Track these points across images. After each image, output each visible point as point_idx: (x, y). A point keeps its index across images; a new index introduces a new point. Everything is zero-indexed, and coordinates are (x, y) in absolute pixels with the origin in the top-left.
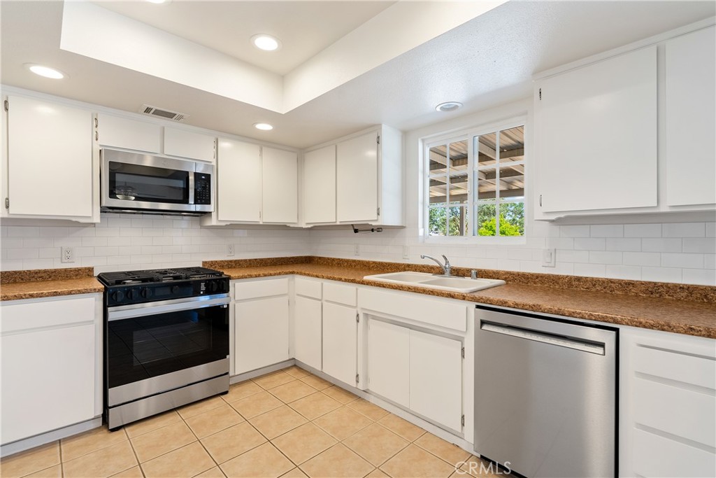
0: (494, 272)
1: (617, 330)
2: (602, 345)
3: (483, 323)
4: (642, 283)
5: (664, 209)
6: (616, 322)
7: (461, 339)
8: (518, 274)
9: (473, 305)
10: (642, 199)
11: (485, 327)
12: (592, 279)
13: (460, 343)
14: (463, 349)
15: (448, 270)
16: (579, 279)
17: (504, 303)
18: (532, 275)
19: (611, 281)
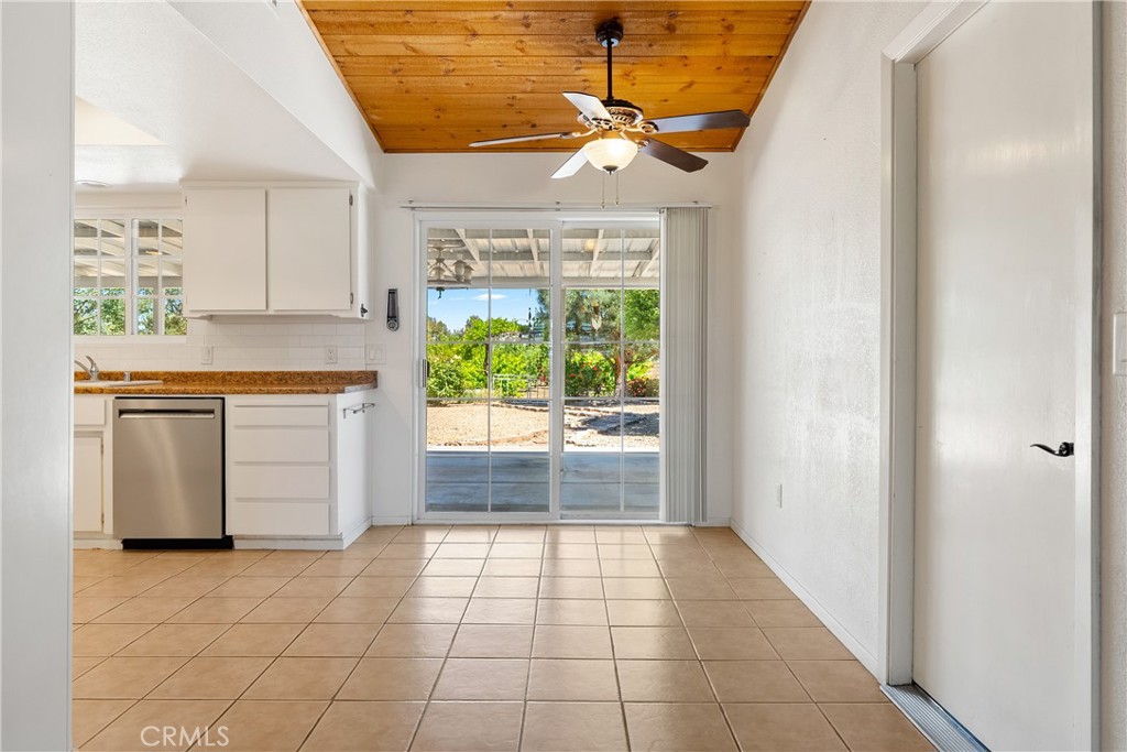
0: (152, 374)
1: (223, 399)
2: (212, 412)
3: (122, 412)
4: (275, 373)
5: (271, 312)
6: (222, 393)
7: (99, 434)
8: (178, 374)
9: (112, 397)
10: (255, 304)
11: (124, 416)
12: (241, 373)
13: (99, 439)
14: (102, 446)
15: (95, 375)
16: (231, 374)
17: (140, 391)
18: (191, 373)
19: (254, 373)
